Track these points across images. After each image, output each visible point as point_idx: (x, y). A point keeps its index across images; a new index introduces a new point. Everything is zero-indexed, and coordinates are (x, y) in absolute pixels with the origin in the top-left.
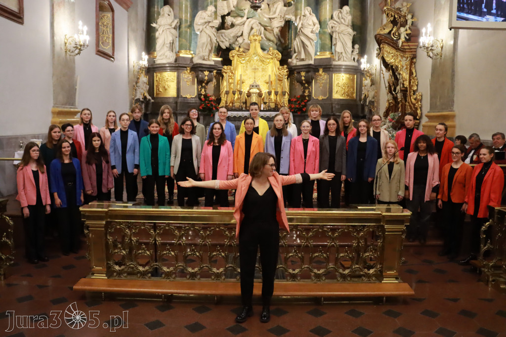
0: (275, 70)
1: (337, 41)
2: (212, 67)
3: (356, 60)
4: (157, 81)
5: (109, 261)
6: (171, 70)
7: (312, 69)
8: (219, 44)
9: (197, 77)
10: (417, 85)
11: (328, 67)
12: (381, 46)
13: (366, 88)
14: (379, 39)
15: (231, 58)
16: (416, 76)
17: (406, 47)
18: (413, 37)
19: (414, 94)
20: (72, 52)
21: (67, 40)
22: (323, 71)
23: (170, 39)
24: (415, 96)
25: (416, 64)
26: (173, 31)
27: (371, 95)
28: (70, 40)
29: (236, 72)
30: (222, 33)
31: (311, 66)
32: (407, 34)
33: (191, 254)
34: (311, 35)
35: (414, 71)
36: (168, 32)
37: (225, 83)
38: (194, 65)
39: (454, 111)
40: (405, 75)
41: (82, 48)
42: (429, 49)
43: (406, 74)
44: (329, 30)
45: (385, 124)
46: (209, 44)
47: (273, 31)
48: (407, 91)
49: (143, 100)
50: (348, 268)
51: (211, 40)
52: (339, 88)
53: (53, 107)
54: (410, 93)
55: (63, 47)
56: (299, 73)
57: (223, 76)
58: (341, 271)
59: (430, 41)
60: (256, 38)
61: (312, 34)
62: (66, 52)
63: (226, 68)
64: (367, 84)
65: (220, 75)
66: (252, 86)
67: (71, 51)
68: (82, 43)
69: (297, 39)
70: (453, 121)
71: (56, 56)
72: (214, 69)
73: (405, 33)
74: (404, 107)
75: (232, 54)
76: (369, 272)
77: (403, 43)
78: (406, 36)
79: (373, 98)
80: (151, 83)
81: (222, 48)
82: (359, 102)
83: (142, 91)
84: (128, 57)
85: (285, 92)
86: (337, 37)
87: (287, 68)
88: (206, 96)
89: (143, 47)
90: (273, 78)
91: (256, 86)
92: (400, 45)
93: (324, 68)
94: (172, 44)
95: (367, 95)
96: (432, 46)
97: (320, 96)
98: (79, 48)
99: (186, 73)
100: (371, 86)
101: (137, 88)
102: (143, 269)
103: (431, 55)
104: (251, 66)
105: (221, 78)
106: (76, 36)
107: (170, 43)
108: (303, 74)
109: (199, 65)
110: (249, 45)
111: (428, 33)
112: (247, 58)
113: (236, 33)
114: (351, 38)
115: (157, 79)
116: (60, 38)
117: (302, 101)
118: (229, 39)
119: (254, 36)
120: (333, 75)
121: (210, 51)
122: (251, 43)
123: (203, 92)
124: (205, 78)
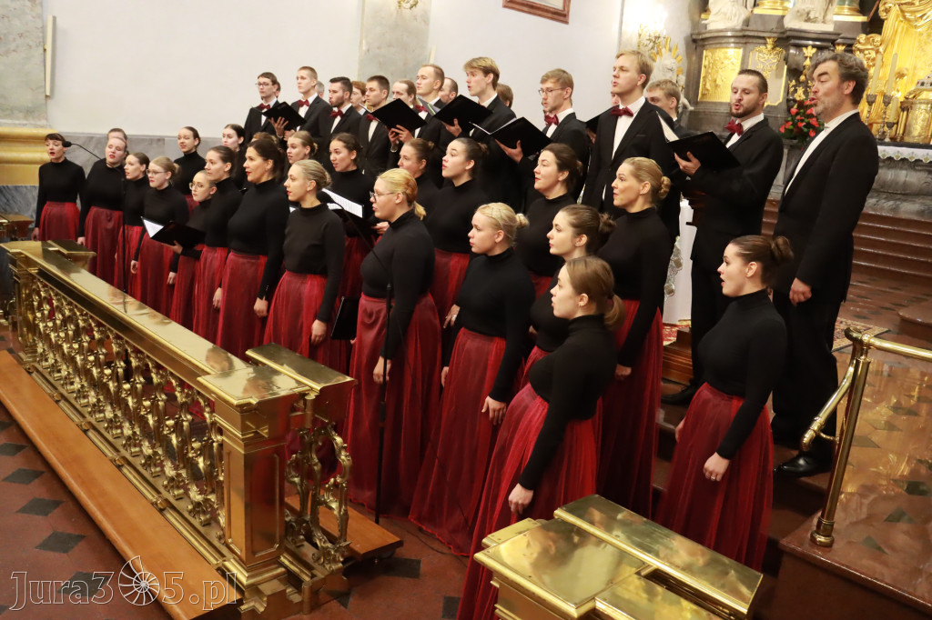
4: (706, 67)
38: (783, 32)
63: (863, 41)
72: (832, 41)
75: (884, 4)
80: (696, 72)
84: (622, 14)
88: (803, 105)
91: (931, 84)
99: (764, 51)
115: (707, 63)
121: (829, 1)
123: (800, 95)
124: (805, 64)
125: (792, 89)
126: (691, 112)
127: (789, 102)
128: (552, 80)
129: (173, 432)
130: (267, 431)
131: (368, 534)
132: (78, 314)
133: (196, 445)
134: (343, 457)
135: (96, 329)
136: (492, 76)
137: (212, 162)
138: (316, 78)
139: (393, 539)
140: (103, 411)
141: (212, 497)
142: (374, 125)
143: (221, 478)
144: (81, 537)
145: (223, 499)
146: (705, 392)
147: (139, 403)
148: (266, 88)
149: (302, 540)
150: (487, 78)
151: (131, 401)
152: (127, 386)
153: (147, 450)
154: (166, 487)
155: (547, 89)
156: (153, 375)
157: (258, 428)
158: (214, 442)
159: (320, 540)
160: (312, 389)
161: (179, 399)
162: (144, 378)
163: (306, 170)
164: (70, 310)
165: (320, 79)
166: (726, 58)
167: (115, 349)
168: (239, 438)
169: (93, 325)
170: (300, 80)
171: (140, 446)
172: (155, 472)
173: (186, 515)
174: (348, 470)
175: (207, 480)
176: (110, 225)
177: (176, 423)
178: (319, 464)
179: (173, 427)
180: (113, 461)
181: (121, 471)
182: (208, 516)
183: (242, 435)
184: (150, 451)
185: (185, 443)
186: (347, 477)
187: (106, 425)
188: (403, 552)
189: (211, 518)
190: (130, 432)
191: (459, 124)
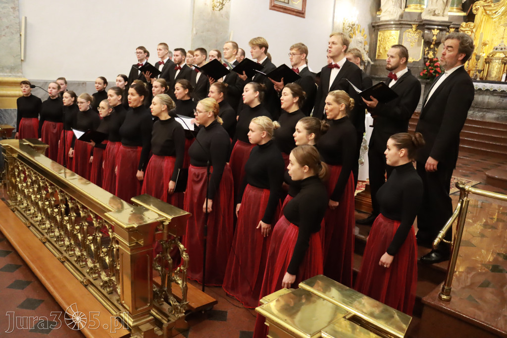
2: (444, 24)
4: (380, 41)
6: (396, 29)
15: (475, 12)
29: (478, 30)
38: (421, 22)
62: (213, 7)
63: (463, 26)
66: (495, 50)
67: (217, 6)
75: (477, 5)
80: (375, 43)
84: (334, 13)
88: (432, 60)
91: (501, 49)
98: (222, 3)
99: (411, 32)
121: (445, 4)
123: (431, 55)
124: (433, 38)
125: (426, 52)
126: (372, 65)
127: (425, 59)
128: (296, 49)
129: (92, 243)
130: (142, 242)
131: (199, 298)
132: (40, 179)
133: (105, 250)
134: (184, 256)
135: (49, 187)
136: (264, 49)
137: (111, 96)
138: (168, 49)
139: (211, 300)
140: (54, 232)
141: (113, 278)
142: (199, 75)
143: (118, 268)
144: (42, 301)
145: (119, 279)
146: (380, 218)
147: (73, 227)
148: (140, 55)
149: (163, 301)
150: (262, 50)
151: (69, 226)
152: (66, 218)
153: (78, 253)
154: (88, 273)
155: (293, 53)
156: (81, 212)
157: (138, 240)
158: (114, 248)
159: (172, 301)
160: (167, 219)
161: (95, 225)
162: (76, 214)
163: (161, 99)
164: (35, 177)
165: (170, 49)
166: (390, 36)
167: (60, 198)
168: (127, 246)
169: (48, 185)
170: (159, 51)
171: (74, 250)
172: (83, 265)
173: (99, 288)
174: (187, 263)
175: (110, 269)
176: (55, 131)
177: (93, 238)
178: (171, 260)
179: (92, 240)
180: (59, 259)
181: (63, 264)
182: (111, 289)
183: (129, 244)
184: (79, 254)
185: (98, 249)
186: (187, 266)
187: (55, 239)
188: (218, 307)
189: (113, 290)
190: (68, 243)
191: (246, 74)
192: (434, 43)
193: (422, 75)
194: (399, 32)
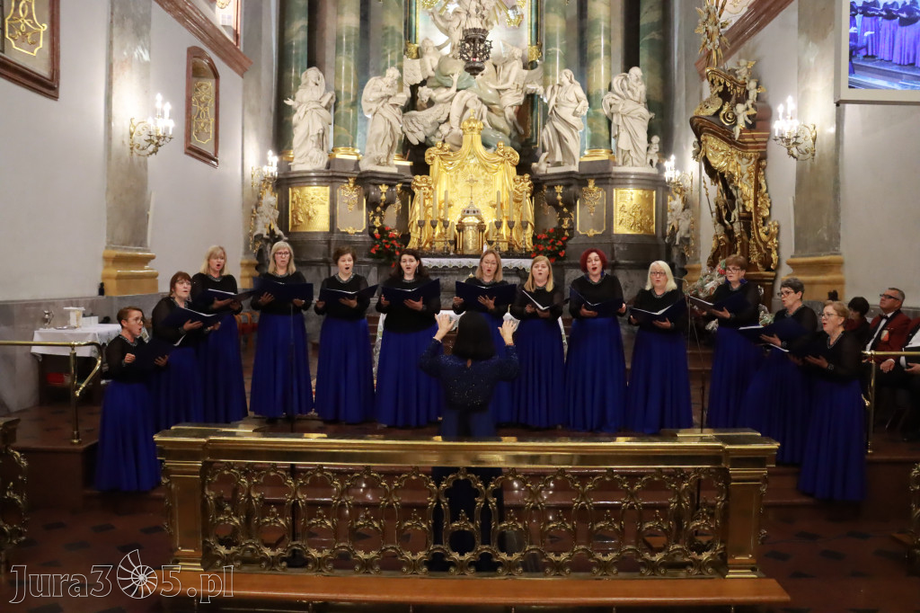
0: (509, 183)
1: (620, 131)
2: (392, 177)
3: (654, 164)
4: (293, 202)
5: (208, 537)
6: (320, 184)
7: (576, 181)
8: (406, 137)
9: (367, 195)
10: (770, 208)
11: (604, 177)
12: (702, 137)
13: (674, 213)
14: (697, 125)
15: (429, 162)
16: (767, 191)
17: (747, 140)
18: (761, 121)
19: (764, 225)
20: (143, 149)
21: (135, 128)
22: (596, 185)
23: (318, 127)
24: (766, 228)
25: (767, 170)
26: (324, 112)
27: (684, 226)
28: (139, 128)
29: (438, 186)
30: (411, 117)
31: (574, 176)
32: (749, 116)
33: (364, 525)
34: (572, 120)
35: (763, 182)
36: (315, 115)
37: (417, 207)
38: (361, 174)
39: (840, 254)
40: (746, 189)
41: (161, 143)
42: (791, 142)
43: (749, 188)
44: (605, 111)
45: (711, 280)
46: (388, 137)
47: (503, 112)
48: (751, 219)
49: (268, 237)
50: (660, 550)
51: (392, 129)
52: (625, 214)
53: (106, 248)
54: (757, 221)
55: (127, 141)
56: (552, 188)
57: (413, 194)
58: (647, 555)
59: (792, 127)
60: (473, 124)
61: (575, 118)
62: (132, 149)
63: (418, 180)
64: (677, 207)
65: (408, 191)
66: (466, 212)
67: (141, 147)
68: (160, 133)
69: (547, 126)
70: (840, 273)
71: (113, 156)
72: (398, 180)
73: (746, 113)
74: (745, 248)
75: (430, 154)
76: (700, 558)
77: (741, 131)
78: (747, 119)
79: (688, 232)
80: (284, 206)
81: (412, 144)
82: (662, 240)
83: (267, 220)
84: (243, 158)
85: (527, 222)
86: (620, 124)
87: (531, 179)
88: (382, 230)
89: (270, 142)
90: (505, 197)
91: (474, 212)
92: (737, 137)
93: (596, 179)
94: (321, 136)
95: (675, 226)
96: (797, 137)
97: (591, 230)
98: (156, 142)
99: (348, 188)
100: (684, 210)
101: (258, 215)
102: (273, 554)
103: (795, 152)
104: (465, 175)
105: (410, 197)
106: (150, 121)
107: (319, 134)
108: (559, 189)
109: (370, 175)
110: (461, 138)
111: (789, 112)
112: (458, 162)
113: (438, 116)
114: (646, 124)
115: (295, 199)
116: (121, 124)
117: (558, 238)
118: (425, 128)
119: (469, 121)
120: (614, 190)
121: (391, 149)
122: (464, 133)
123: (378, 223)
124: (381, 198)
125: (371, 218)
192: (382, 204)
193: (373, 251)
194: (328, 188)
